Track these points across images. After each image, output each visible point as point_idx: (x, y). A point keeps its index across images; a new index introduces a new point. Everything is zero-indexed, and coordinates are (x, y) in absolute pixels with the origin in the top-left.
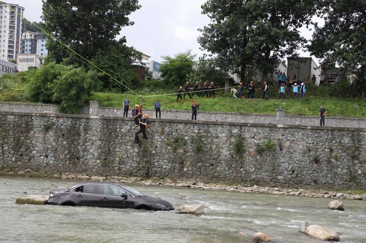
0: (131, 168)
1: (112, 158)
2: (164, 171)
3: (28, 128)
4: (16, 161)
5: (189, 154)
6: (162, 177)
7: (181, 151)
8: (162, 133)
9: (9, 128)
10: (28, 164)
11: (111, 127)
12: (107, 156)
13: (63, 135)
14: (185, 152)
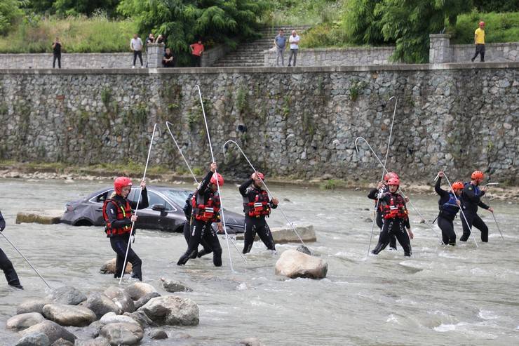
0: (513, 169)
1: (475, 150)
3: (325, 97)
4: (308, 159)
9: (293, 97)
10: (326, 164)
12: (464, 145)
13: (383, 106)
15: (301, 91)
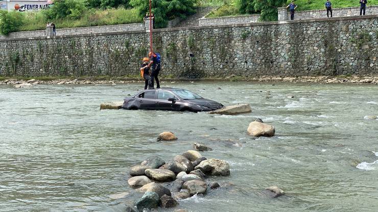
0: (319, 68)
1: (301, 60)
2: (350, 68)
3: (230, 39)
4: (223, 68)
5: (375, 49)
6: (350, 73)
7: (367, 47)
8: (347, 31)
9: (215, 40)
10: (232, 70)
11: (298, 30)
12: (296, 58)
13: (258, 42)
14: (371, 48)
15: (219, 36)
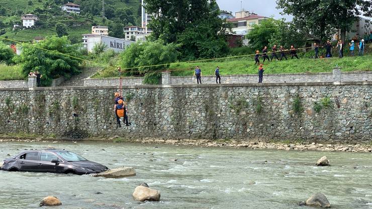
0: (200, 131)
1: (183, 123)
2: (229, 132)
4: (107, 129)
5: (251, 115)
6: (228, 138)
7: (244, 113)
8: (226, 97)
9: (100, 100)
10: (116, 131)
11: (181, 94)
12: (179, 121)
13: (142, 104)
14: (248, 114)
15: (103, 97)
